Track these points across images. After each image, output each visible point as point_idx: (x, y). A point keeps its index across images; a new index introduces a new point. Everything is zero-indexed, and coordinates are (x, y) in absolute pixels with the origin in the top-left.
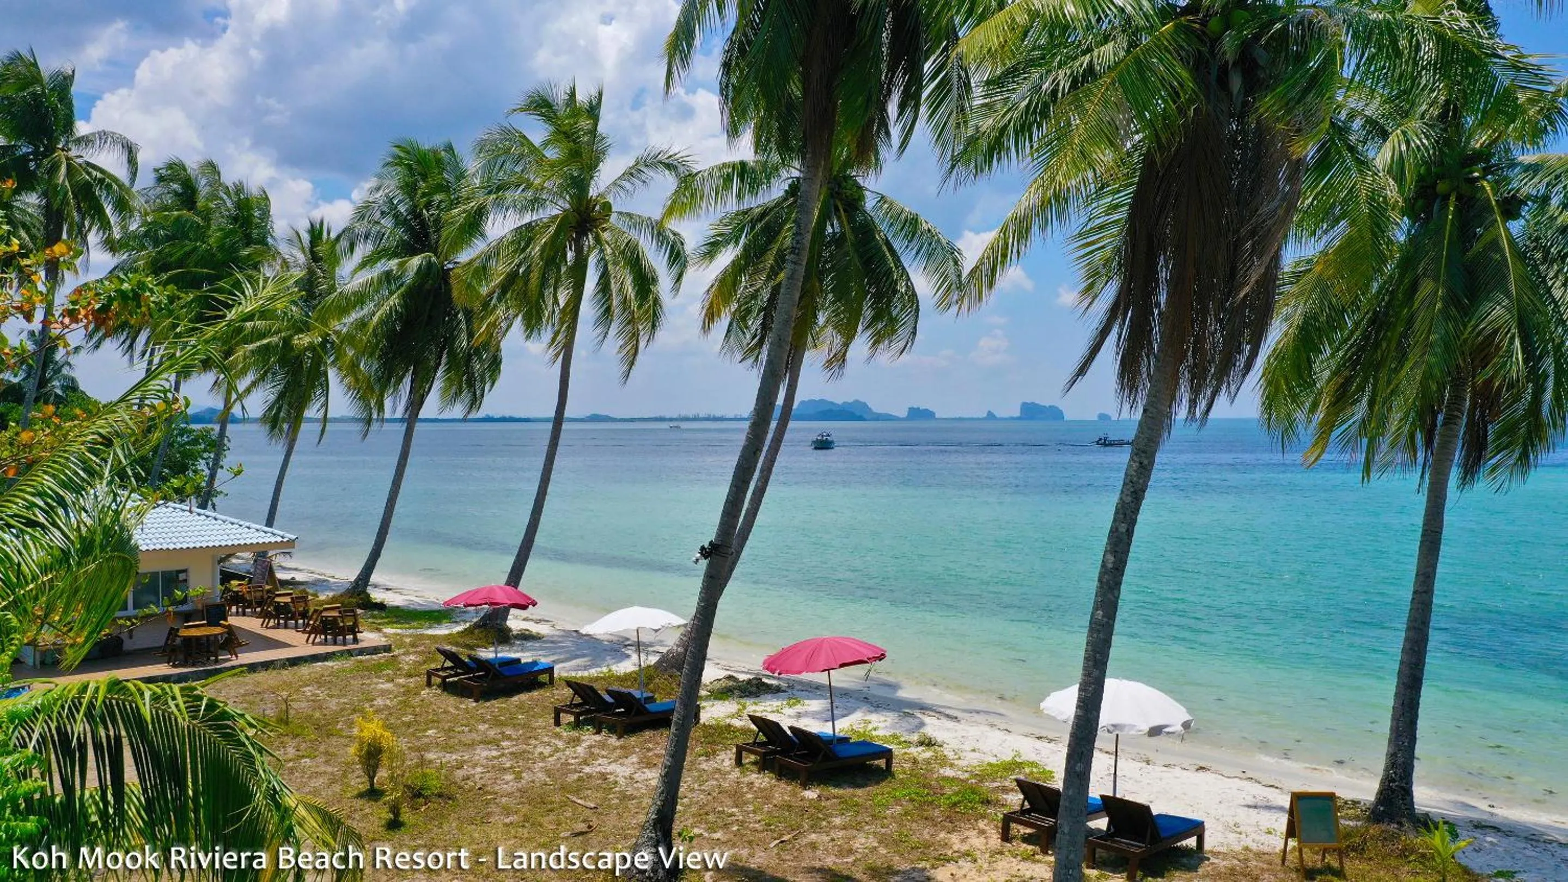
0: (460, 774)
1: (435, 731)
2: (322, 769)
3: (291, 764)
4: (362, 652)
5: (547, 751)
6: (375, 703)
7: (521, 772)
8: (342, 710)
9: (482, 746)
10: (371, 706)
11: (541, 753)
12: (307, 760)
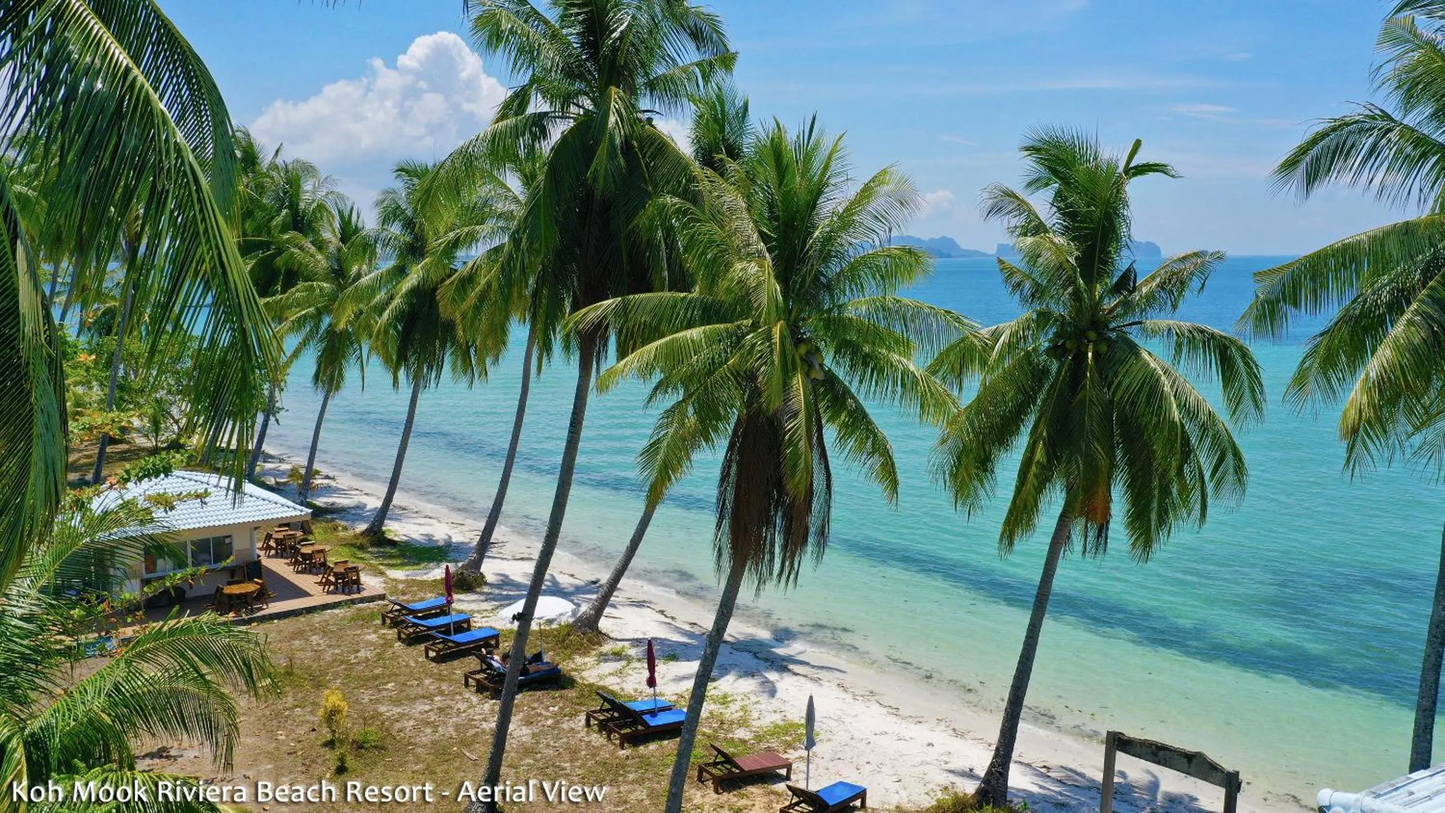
0: (398, 726)
1: (393, 684)
2: (308, 718)
3: (287, 713)
4: (362, 600)
5: (462, 706)
6: (359, 654)
7: (438, 726)
8: (334, 661)
9: (421, 700)
10: (356, 658)
11: (459, 709)
12: (299, 709)
